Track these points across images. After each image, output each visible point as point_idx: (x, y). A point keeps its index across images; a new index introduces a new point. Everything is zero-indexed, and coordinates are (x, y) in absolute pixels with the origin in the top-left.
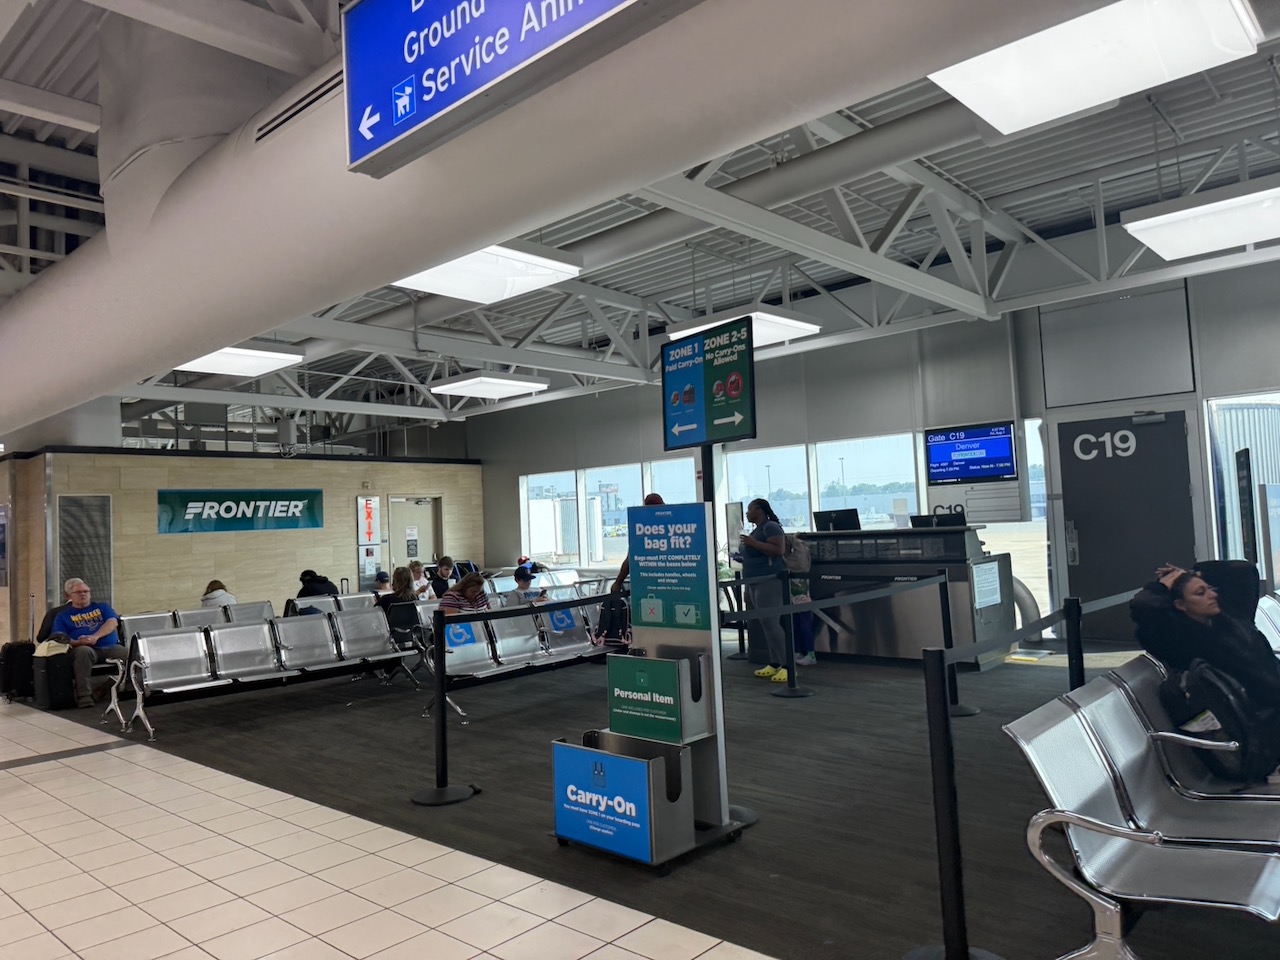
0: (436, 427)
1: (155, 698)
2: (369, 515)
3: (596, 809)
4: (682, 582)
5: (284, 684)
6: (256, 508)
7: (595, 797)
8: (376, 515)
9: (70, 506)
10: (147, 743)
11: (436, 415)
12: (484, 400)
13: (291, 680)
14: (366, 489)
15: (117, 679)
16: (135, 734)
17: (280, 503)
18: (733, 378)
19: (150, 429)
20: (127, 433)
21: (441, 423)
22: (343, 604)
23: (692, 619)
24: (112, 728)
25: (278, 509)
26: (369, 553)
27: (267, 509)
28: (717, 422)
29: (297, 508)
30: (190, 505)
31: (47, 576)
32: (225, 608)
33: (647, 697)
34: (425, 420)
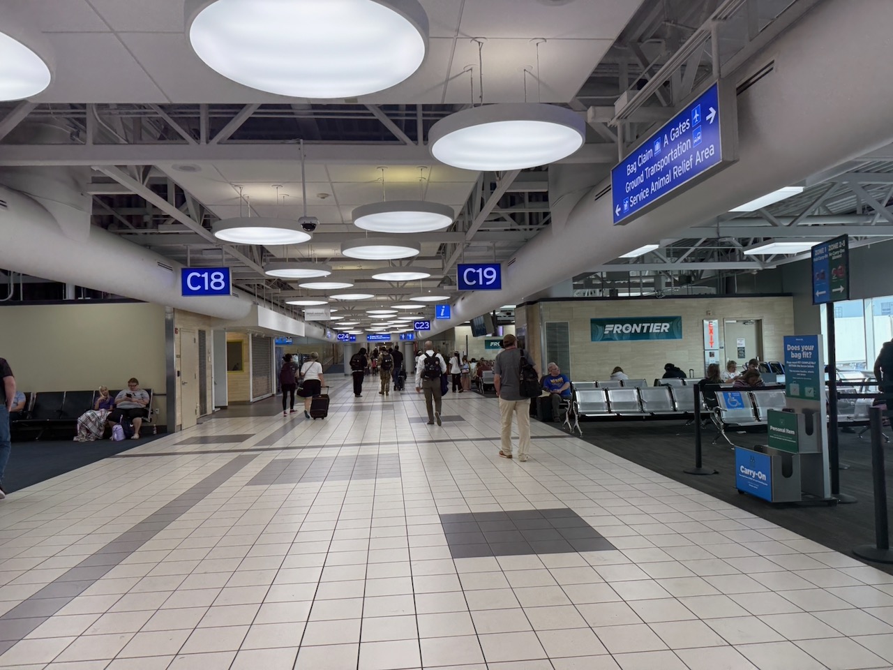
0: (755, 273)
1: (583, 418)
2: (711, 331)
3: (751, 477)
4: (808, 375)
5: (644, 420)
6: (643, 327)
7: (751, 471)
8: (716, 331)
9: (551, 327)
10: (580, 438)
11: (755, 266)
12: (787, 255)
13: (647, 418)
14: (709, 315)
15: (568, 409)
16: (575, 434)
17: (656, 324)
18: (840, 267)
19: (589, 285)
20: (576, 287)
21: (758, 271)
22: (687, 383)
23: (812, 394)
24: (567, 431)
25: (655, 328)
26: (712, 355)
27: (649, 328)
28: (834, 290)
29: (665, 327)
30: (607, 326)
31: (542, 362)
32: (621, 381)
33: (784, 431)
34: (748, 270)
